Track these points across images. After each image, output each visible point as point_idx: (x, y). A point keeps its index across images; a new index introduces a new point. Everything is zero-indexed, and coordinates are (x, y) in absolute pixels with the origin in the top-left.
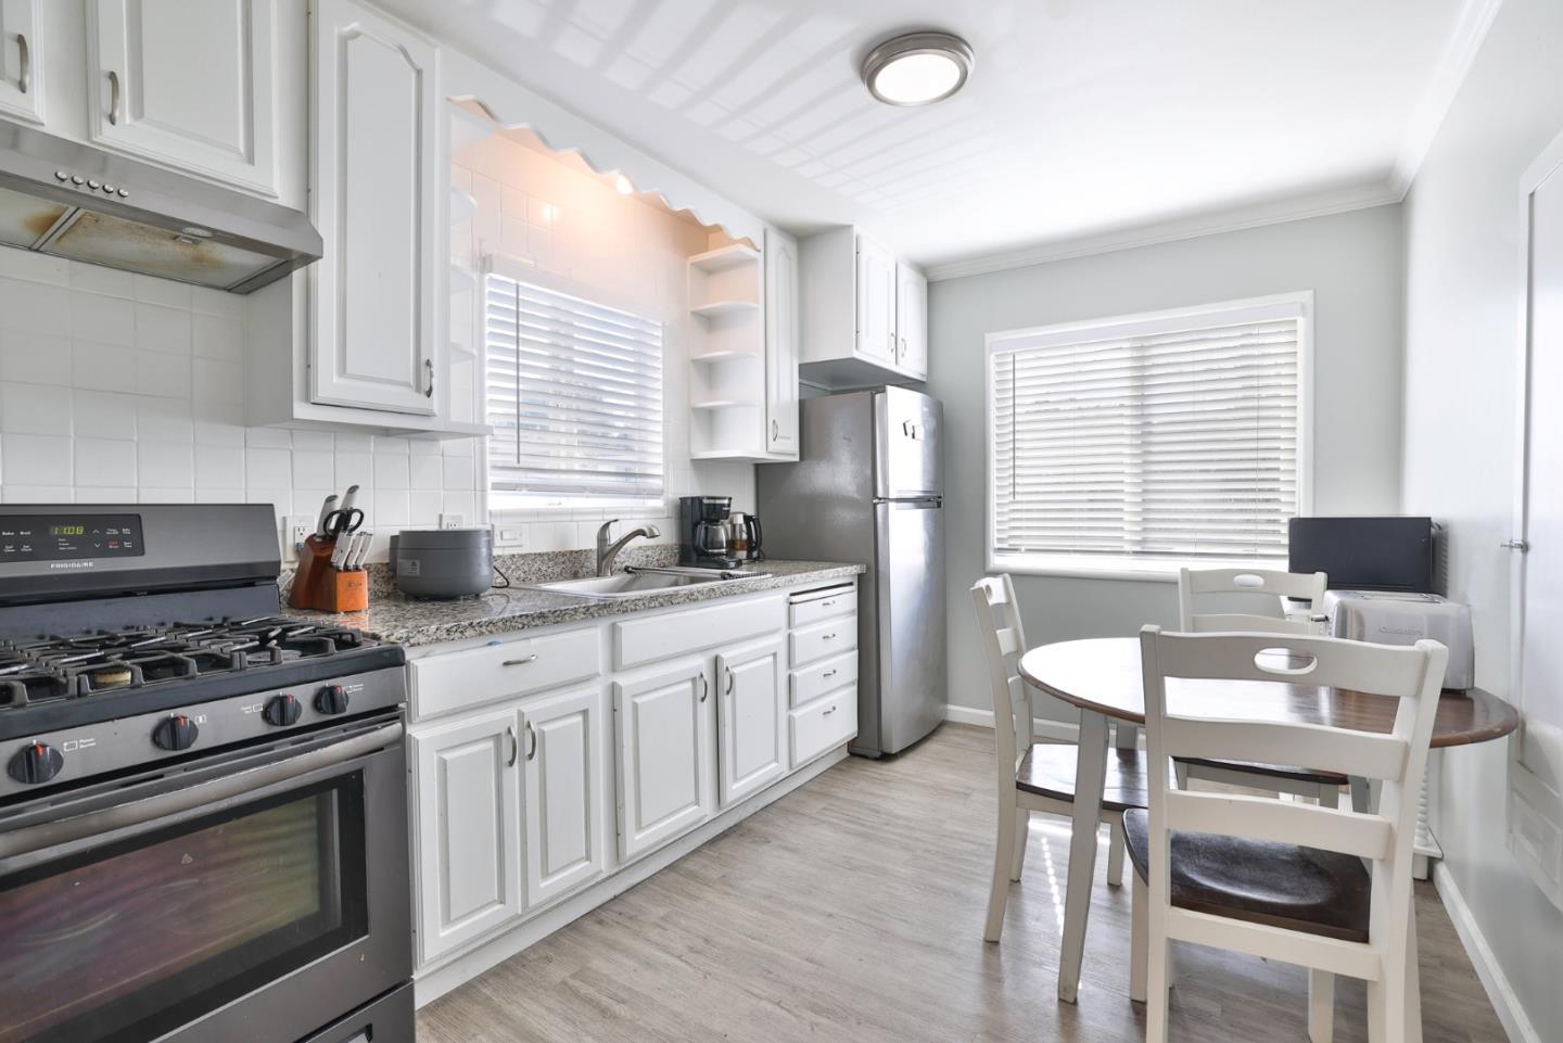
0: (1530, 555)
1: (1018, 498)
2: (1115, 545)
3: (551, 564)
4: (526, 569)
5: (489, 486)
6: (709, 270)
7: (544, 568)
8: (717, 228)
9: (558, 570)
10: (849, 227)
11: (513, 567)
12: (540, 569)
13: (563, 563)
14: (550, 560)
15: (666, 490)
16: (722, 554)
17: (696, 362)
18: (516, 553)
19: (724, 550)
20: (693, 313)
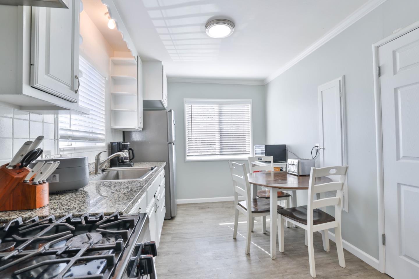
0: (325, 150)
1: (193, 142)
2: (214, 153)
5: (59, 137)
6: (115, 64)
8: (130, 51)
10: (161, 62)
15: (106, 140)
16: (128, 162)
17: (112, 94)
19: (128, 161)
20: (112, 77)
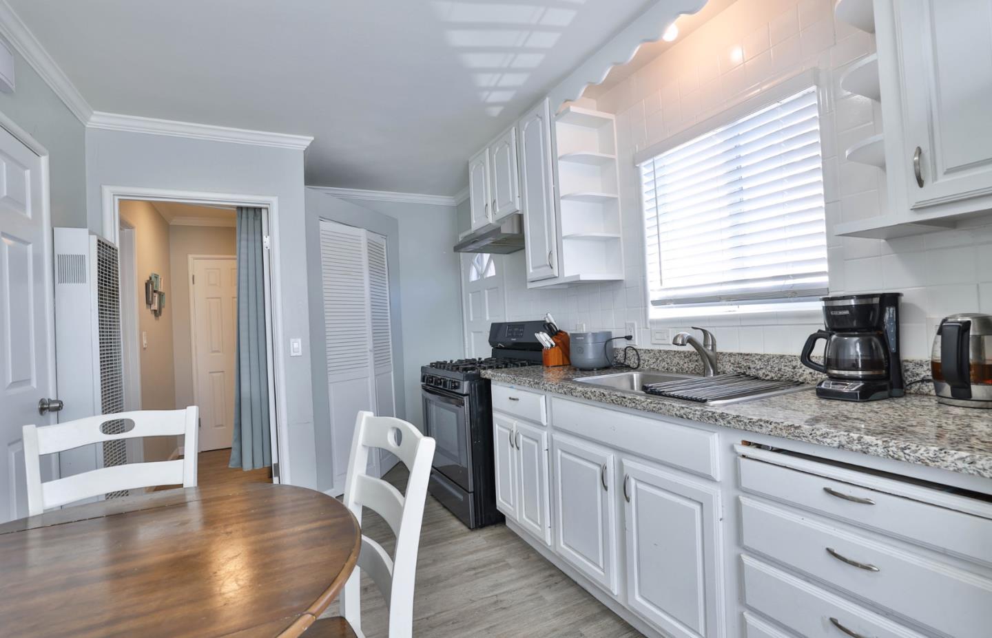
3: (686, 360)
4: (669, 361)
7: (682, 363)
9: (692, 366)
11: (660, 359)
12: (678, 363)
13: (697, 361)
14: (685, 357)
18: (661, 349)
